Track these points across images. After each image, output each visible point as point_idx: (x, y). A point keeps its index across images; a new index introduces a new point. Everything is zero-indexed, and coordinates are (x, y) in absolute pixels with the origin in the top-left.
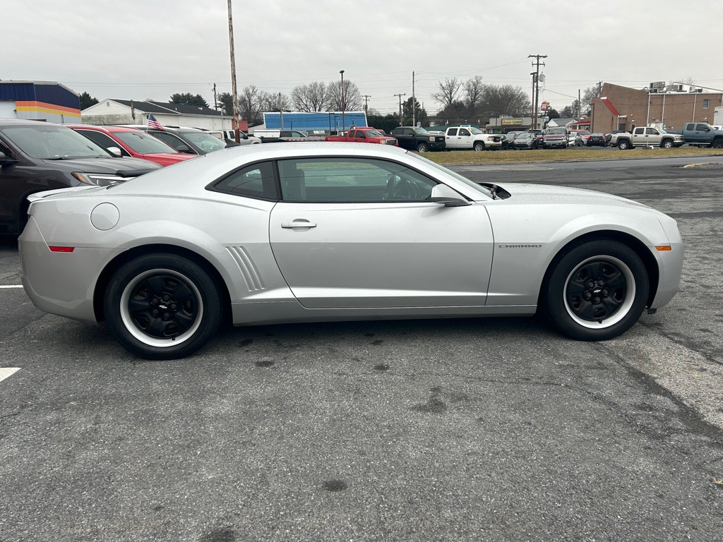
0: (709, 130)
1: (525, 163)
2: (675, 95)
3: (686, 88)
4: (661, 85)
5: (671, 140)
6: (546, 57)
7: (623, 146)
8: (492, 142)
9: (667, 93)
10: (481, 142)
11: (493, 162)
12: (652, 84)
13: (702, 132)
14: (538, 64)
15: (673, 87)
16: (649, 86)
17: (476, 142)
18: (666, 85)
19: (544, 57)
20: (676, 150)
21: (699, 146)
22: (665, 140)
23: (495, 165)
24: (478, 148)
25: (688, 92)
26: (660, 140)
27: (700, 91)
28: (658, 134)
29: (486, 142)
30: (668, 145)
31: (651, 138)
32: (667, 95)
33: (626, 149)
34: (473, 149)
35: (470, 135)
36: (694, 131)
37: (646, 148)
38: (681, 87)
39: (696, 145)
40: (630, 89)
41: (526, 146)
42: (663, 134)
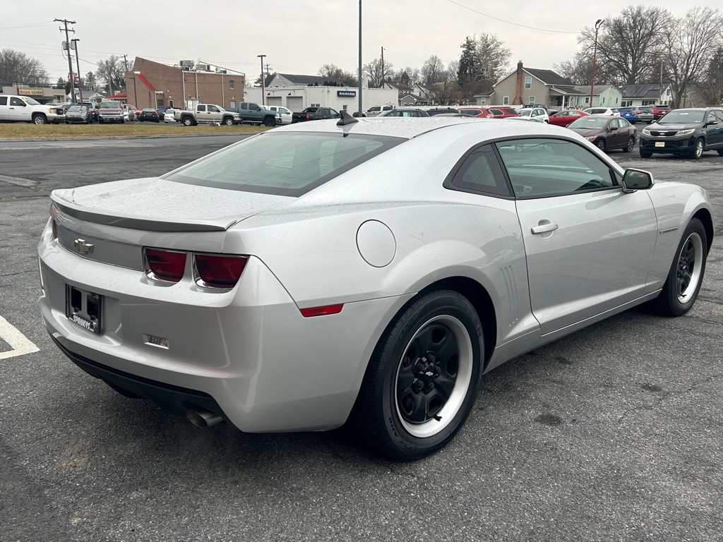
0: (260, 110)
1: (106, 139)
2: (205, 74)
3: (212, 68)
4: (190, 64)
5: (231, 117)
6: (75, 23)
7: (188, 122)
8: (56, 115)
9: (198, 72)
10: (42, 115)
11: (69, 137)
12: (181, 62)
13: (254, 112)
14: (66, 30)
15: (200, 67)
16: (178, 63)
17: (35, 115)
18: (195, 64)
19: (72, 23)
20: (235, 126)
21: (251, 124)
22: (226, 117)
23: (72, 140)
24: (39, 121)
25: (214, 73)
26: (221, 118)
27: (225, 72)
28: (219, 111)
29: (48, 114)
30: (229, 122)
31: (213, 115)
32: (198, 74)
33: (190, 125)
34: (32, 121)
35: (25, 105)
36: (248, 110)
37: (213, 124)
38: (208, 67)
39: (249, 123)
40: (163, 65)
41: (81, 119)
42: (223, 112)
